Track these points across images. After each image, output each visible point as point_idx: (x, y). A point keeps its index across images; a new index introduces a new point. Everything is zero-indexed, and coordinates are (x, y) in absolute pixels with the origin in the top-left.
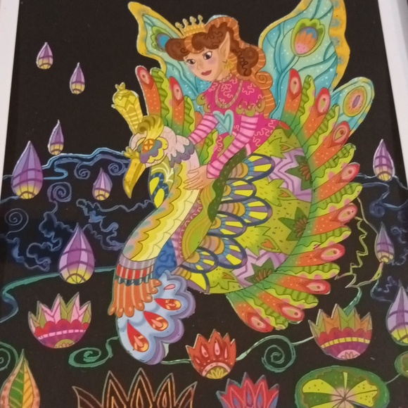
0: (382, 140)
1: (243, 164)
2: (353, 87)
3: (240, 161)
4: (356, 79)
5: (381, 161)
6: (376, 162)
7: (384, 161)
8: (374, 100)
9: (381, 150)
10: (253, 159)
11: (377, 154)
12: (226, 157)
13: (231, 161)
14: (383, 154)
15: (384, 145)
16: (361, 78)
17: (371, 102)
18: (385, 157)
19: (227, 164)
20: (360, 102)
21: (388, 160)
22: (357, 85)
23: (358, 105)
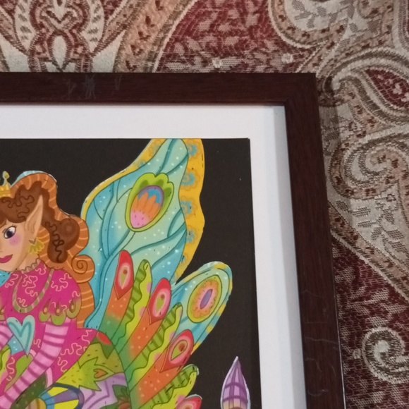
0: (237, 358)
1: (40, 400)
2: (204, 277)
3: (36, 397)
4: (209, 265)
5: (232, 392)
6: (225, 393)
7: (237, 391)
8: (230, 297)
9: (234, 374)
10: (55, 391)
11: (227, 380)
12: (17, 389)
13: (23, 395)
14: (237, 380)
15: (239, 366)
16: (216, 263)
17: (227, 299)
18: (238, 385)
19: (17, 401)
20: (211, 300)
21: (242, 389)
22: (210, 274)
23: (209, 304)
